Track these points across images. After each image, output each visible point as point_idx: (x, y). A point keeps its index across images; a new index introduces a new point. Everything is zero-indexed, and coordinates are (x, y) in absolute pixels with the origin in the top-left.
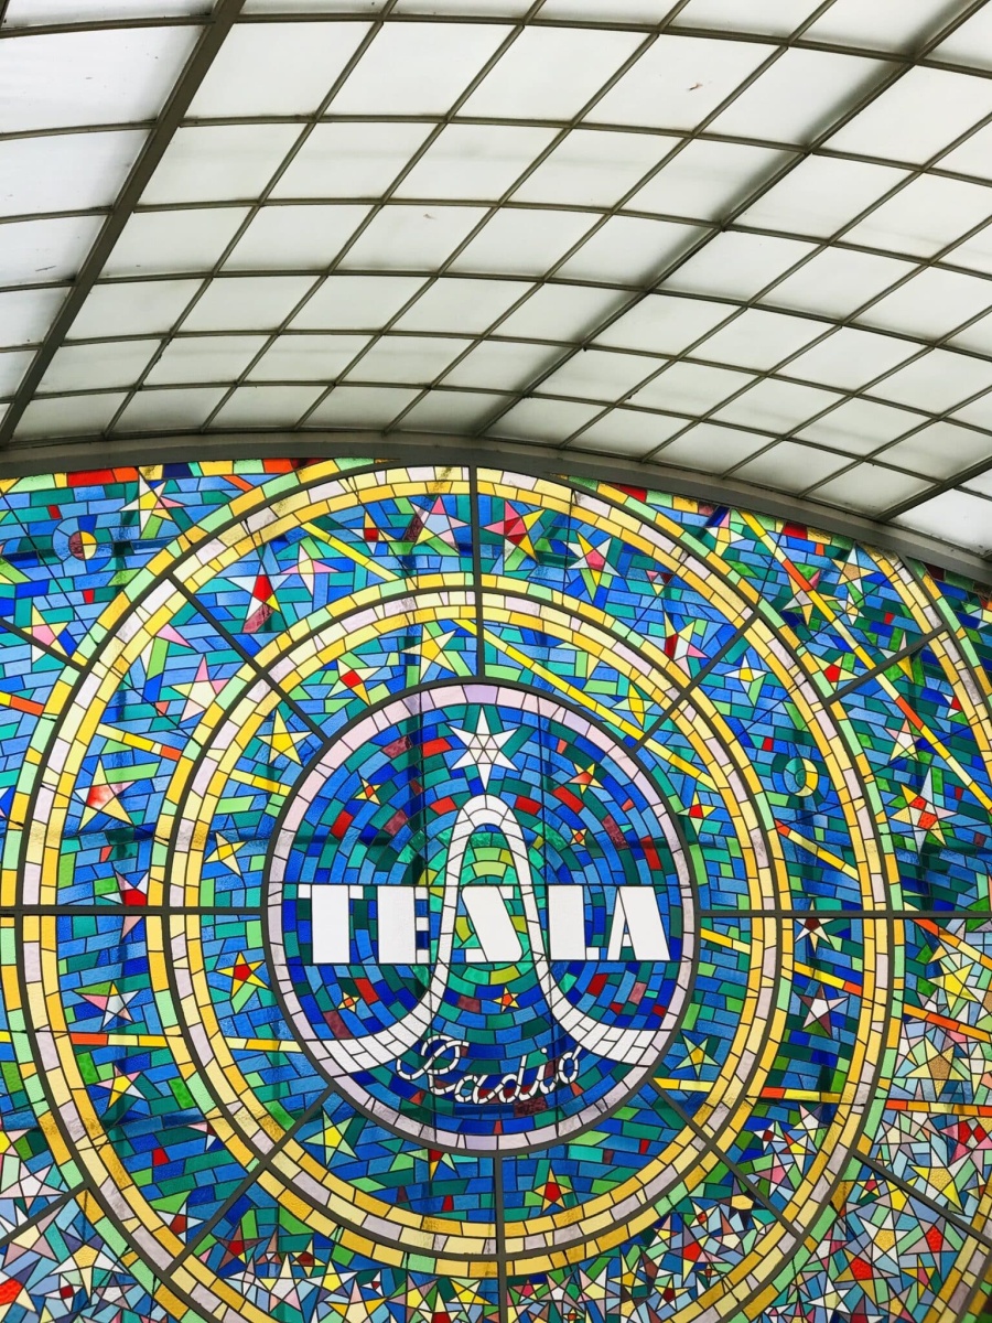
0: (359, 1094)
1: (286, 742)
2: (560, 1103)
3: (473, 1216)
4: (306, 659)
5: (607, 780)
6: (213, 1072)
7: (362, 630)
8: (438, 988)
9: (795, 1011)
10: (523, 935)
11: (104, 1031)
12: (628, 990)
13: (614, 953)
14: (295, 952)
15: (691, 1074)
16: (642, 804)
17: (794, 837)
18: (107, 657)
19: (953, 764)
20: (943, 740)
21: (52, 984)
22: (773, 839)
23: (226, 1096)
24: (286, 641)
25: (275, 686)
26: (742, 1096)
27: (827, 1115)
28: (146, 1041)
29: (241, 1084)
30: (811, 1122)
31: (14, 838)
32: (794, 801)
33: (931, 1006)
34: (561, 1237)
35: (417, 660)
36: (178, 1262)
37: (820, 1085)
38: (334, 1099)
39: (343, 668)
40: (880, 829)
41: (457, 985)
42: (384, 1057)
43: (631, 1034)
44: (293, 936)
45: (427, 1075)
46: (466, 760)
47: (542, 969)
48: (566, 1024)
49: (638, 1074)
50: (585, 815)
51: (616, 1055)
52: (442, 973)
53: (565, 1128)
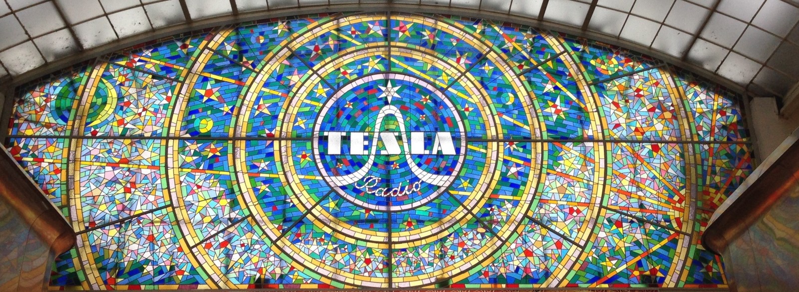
0: (342, 192)
1: (322, 91)
2: (413, 196)
3: (380, 230)
4: (330, 68)
5: (433, 100)
6: (293, 185)
7: (348, 59)
8: (371, 162)
9: (504, 171)
10: (402, 147)
11: (259, 173)
12: (440, 163)
13: (435, 152)
14: (322, 151)
15: (462, 189)
16: (446, 107)
17: (504, 117)
18: (266, 69)
19: (569, 94)
20: (565, 86)
21: (243, 159)
22: (496, 117)
23: (297, 191)
24: (323, 63)
25: (319, 76)
26: (482, 197)
27: (516, 204)
28: (272, 176)
29: (302, 188)
30: (509, 206)
31: (234, 119)
32: (505, 106)
33: (558, 170)
34: (412, 238)
35: (367, 67)
36: (279, 239)
37: (514, 194)
38: (333, 195)
39: (342, 70)
40: (539, 114)
41: (377, 161)
42: (351, 182)
43: (440, 177)
44: (322, 146)
45: (365, 187)
46: (383, 95)
47: (408, 157)
48: (416, 173)
49: (443, 189)
50: (425, 111)
51: (434, 183)
52: (372, 157)
53: (415, 205)
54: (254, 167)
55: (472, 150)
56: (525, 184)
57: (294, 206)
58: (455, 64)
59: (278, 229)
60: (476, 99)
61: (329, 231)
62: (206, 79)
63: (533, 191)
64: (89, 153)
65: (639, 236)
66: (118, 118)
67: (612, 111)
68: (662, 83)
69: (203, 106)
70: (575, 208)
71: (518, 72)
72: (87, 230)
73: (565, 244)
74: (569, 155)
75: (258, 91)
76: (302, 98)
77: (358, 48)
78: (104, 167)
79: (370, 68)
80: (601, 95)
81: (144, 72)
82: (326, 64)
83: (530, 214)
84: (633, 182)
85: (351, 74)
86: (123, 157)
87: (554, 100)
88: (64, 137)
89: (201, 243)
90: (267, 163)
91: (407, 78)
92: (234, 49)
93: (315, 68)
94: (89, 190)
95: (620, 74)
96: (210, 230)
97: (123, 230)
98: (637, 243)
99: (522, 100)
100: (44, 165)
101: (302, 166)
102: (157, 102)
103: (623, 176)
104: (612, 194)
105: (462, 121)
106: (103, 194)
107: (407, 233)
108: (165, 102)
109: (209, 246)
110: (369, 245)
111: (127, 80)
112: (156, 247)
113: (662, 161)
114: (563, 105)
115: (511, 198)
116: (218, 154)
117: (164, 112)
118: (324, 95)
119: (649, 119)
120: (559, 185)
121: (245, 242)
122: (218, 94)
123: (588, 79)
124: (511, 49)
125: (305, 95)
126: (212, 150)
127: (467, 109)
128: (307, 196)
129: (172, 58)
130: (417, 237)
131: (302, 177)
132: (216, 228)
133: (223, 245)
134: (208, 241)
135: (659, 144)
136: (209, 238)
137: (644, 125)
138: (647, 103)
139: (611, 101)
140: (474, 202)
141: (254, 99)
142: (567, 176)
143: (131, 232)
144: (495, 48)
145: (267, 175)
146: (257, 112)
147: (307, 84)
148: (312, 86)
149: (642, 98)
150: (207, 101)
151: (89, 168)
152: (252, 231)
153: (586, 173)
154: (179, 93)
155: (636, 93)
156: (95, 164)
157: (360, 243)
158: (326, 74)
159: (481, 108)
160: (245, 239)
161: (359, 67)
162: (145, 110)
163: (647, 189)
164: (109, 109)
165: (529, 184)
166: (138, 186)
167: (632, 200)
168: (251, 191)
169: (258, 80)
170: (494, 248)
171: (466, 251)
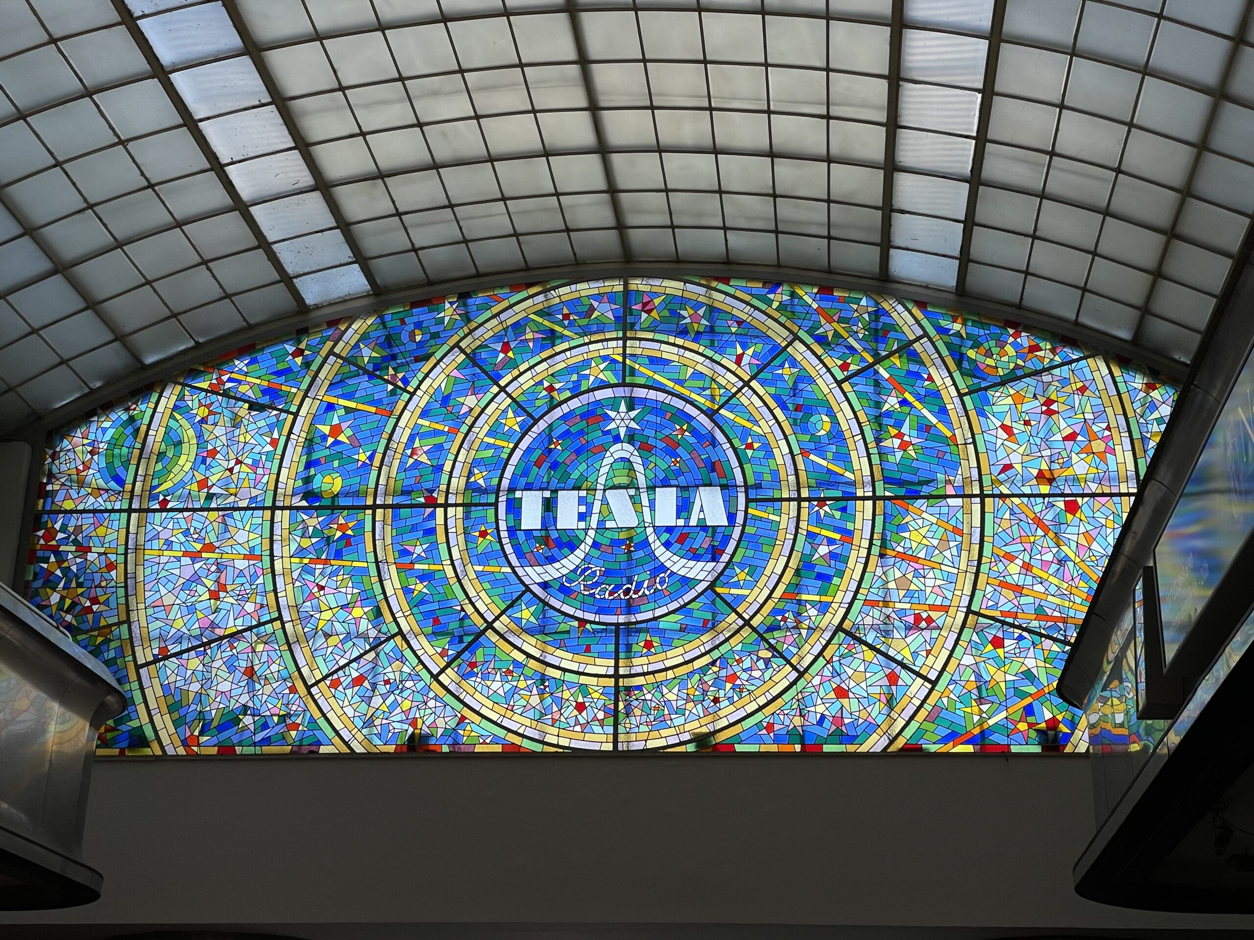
0: (542, 593)
1: (513, 422)
2: (657, 597)
3: (602, 655)
4: (527, 380)
5: (694, 432)
6: (466, 583)
7: (558, 363)
8: (589, 541)
9: (807, 551)
10: (639, 513)
11: (413, 562)
12: (702, 541)
13: (693, 522)
14: (512, 524)
15: (736, 585)
16: (714, 442)
17: (812, 457)
18: (424, 387)
19: (925, 412)
20: (920, 399)
21: (389, 541)
22: (799, 459)
23: (472, 593)
24: (516, 373)
25: (509, 395)
26: (769, 597)
27: (823, 608)
28: (433, 567)
29: (479, 588)
30: (813, 612)
31: (374, 474)
32: (814, 438)
33: (901, 550)
34: (652, 668)
35: (587, 377)
36: (443, 671)
37: (822, 592)
38: (528, 596)
39: (546, 384)
40: (871, 451)
41: (599, 539)
42: (557, 575)
43: (701, 564)
44: (511, 516)
45: (578, 585)
46: (612, 426)
47: (650, 530)
48: (662, 559)
49: (704, 585)
50: (680, 450)
51: (691, 575)
52: (592, 533)
53: (658, 613)
54: (405, 553)
55: (755, 518)
56: (841, 574)
57: (467, 616)
58: (733, 367)
59: (442, 655)
60: (765, 426)
61: (520, 657)
62: (331, 407)
63: (853, 586)
64: (157, 537)
65: (1030, 663)
66: (199, 477)
67: (999, 442)
68: (1093, 387)
69: (327, 452)
70: (924, 615)
71: (840, 376)
72: (156, 660)
73: (904, 674)
74: (920, 522)
75: (411, 425)
76: (481, 435)
77: (573, 343)
78: (178, 559)
79: (592, 378)
80: (981, 413)
81: (239, 399)
82: (521, 374)
83: (847, 625)
84: (1027, 567)
85: (560, 390)
86: (207, 541)
87: (899, 424)
88: (120, 511)
89: (324, 678)
90: (425, 547)
91: (652, 394)
92: (374, 354)
93: (503, 383)
94: (158, 596)
95: (1019, 373)
96: (338, 658)
97: (207, 659)
98: (1029, 676)
99: (844, 427)
100: (91, 557)
101: (480, 550)
102: (257, 449)
103: (1011, 558)
104: (989, 589)
105: (741, 466)
106: (178, 601)
107: (644, 660)
108: (269, 448)
109: (336, 684)
110: (584, 680)
111: (211, 413)
112: (258, 686)
113: (1082, 530)
114: (914, 433)
115: (817, 598)
116: (349, 532)
117: (268, 465)
118: (516, 428)
119: (1064, 454)
120: (898, 575)
121: (391, 676)
122: (349, 432)
123: (962, 385)
124: (830, 335)
125: (486, 428)
126: (341, 527)
127: (750, 446)
128: (488, 601)
129: (279, 373)
130: (661, 666)
131: (479, 568)
132: (347, 655)
133: (358, 681)
134: (335, 676)
135: (1079, 500)
136: (336, 671)
137: (1055, 466)
138: (1063, 425)
139: (998, 424)
140: (756, 606)
141: (404, 439)
142: (913, 558)
143: (221, 662)
144: (802, 334)
145: (426, 567)
146: (411, 461)
147: (488, 411)
148: (499, 412)
149: (1054, 417)
150: (333, 444)
151: (157, 560)
152: (403, 659)
153: (947, 553)
154: (290, 432)
155: (1044, 408)
156: (166, 553)
157: (569, 677)
158: (520, 391)
159: (773, 444)
160: (392, 672)
161: (574, 377)
162: (239, 462)
163: (1051, 579)
164: (185, 462)
165: (848, 572)
166: (229, 588)
167: (1023, 600)
168: (400, 593)
169: (411, 406)
170: (785, 683)
171: (739, 689)
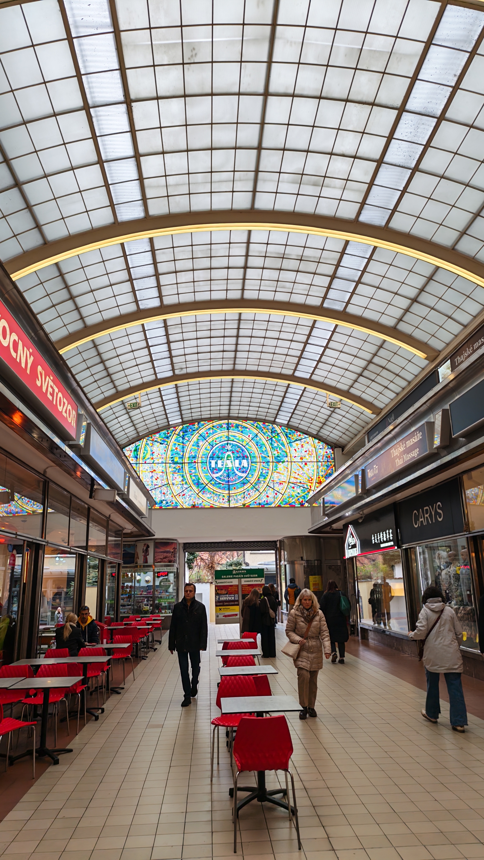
2: (236, 480)
3: (227, 490)
5: (242, 450)
7: (216, 436)
8: (224, 469)
9: (262, 472)
10: (232, 464)
11: (192, 473)
12: (243, 470)
13: (242, 466)
15: (249, 478)
16: (245, 452)
18: (192, 440)
21: (188, 469)
31: (184, 457)
32: (262, 451)
40: (272, 453)
42: (218, 476)
43: (243, 474)
44: (210, 465)
46: (227, 448)
47: (234, 468)
48: (236, 473)
49: (244, 477)
50: (239, 453)
51: (242, 476)
52: (224, 468)
53: (236, 482)
58: (248, 438)
59: (199, 490)
60: (254, 449)
61: (212, 490)
62: (175, 444)
64: (145, 468)
65: (299, 491)
66: (152, 457)
67: (294, 452)
68: (309, 442)
69: (175, 453)
70: (281, 483)
71: (267, 440)
73: (278, 493)
75: (190, 447)
78: (149, 473)
80: (291, 447)
81: (157, 442)
82: (210, 438)
86: (154, 469)
87: (277, 449)
88: (137, 463)
89: (178, 494)
90: (194, 470)
91: (234, 442)
92: (183, 434)
94: (146, 480)
95: (297, 439)
96: (180, 491)
99: (268, 449)
103: (296, 473)
104: (292, 478)
105: (250, 456)
106: (150, 481)
108: (164, 452)
110: (224, 494)
111: (153, 445)
112: (166, 496)
113: (307, 468)
114: (280, 450)
115: (263, 480)
116: (180, 468)
117: (164, 455)
119: (305, 454)
122: (179, 449)
123: (288, 442)
124: (265, 432)
129: (165, 437)
130: (237, 492)
131: (204, 474)
135: (307, 463)
137: (303, 457)
139: (294, 449)
141: (189, 450)
142: (279, 473)
143: (158, 492)
144: (260, 432)
146: (191, 454)
149: (303, 448)
152: (191, 491)
153: (285, 472)
154: (168, 449)
155: (301, 446)
156: (146, 472)
159: (255, 452)
160: (190, 493)
162: (159, 454)
163: (302, 477)
164: (149, 454)
165: (269, 475)
166: (159, 478)
167: (298, 480)
168: (190, 479)
169: (190, 444)
170: (258, 495)
171: (250, 496)
